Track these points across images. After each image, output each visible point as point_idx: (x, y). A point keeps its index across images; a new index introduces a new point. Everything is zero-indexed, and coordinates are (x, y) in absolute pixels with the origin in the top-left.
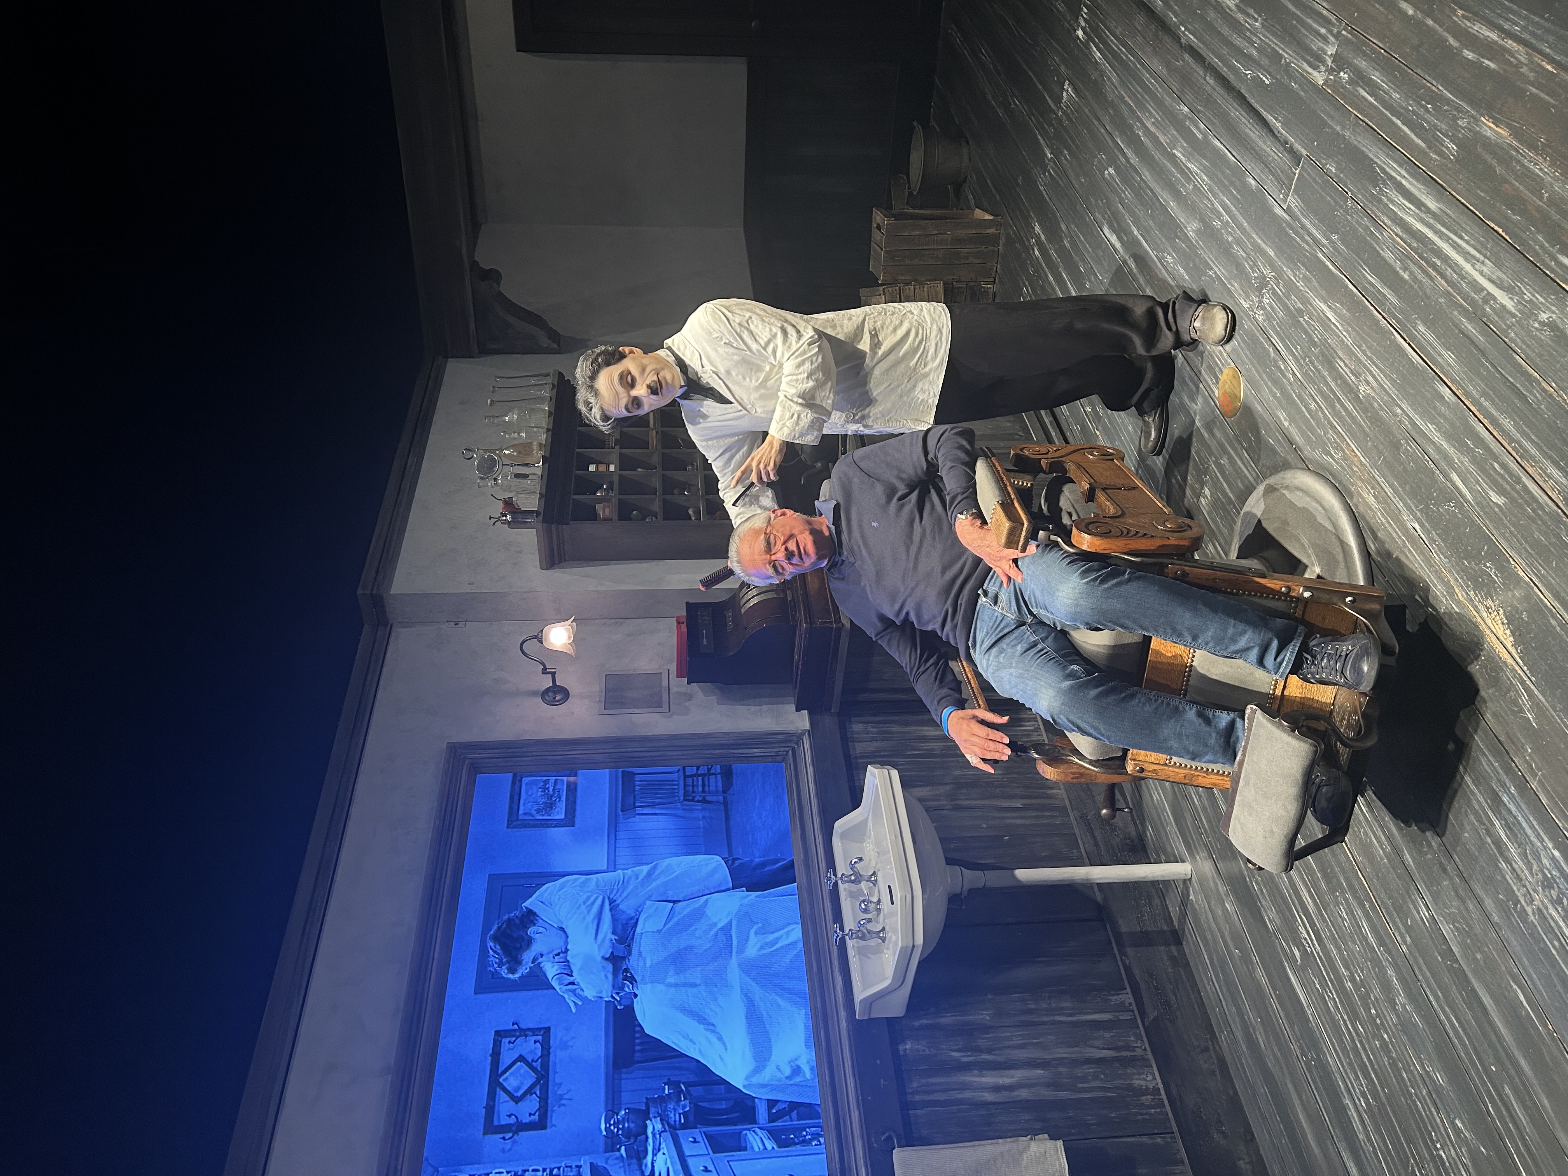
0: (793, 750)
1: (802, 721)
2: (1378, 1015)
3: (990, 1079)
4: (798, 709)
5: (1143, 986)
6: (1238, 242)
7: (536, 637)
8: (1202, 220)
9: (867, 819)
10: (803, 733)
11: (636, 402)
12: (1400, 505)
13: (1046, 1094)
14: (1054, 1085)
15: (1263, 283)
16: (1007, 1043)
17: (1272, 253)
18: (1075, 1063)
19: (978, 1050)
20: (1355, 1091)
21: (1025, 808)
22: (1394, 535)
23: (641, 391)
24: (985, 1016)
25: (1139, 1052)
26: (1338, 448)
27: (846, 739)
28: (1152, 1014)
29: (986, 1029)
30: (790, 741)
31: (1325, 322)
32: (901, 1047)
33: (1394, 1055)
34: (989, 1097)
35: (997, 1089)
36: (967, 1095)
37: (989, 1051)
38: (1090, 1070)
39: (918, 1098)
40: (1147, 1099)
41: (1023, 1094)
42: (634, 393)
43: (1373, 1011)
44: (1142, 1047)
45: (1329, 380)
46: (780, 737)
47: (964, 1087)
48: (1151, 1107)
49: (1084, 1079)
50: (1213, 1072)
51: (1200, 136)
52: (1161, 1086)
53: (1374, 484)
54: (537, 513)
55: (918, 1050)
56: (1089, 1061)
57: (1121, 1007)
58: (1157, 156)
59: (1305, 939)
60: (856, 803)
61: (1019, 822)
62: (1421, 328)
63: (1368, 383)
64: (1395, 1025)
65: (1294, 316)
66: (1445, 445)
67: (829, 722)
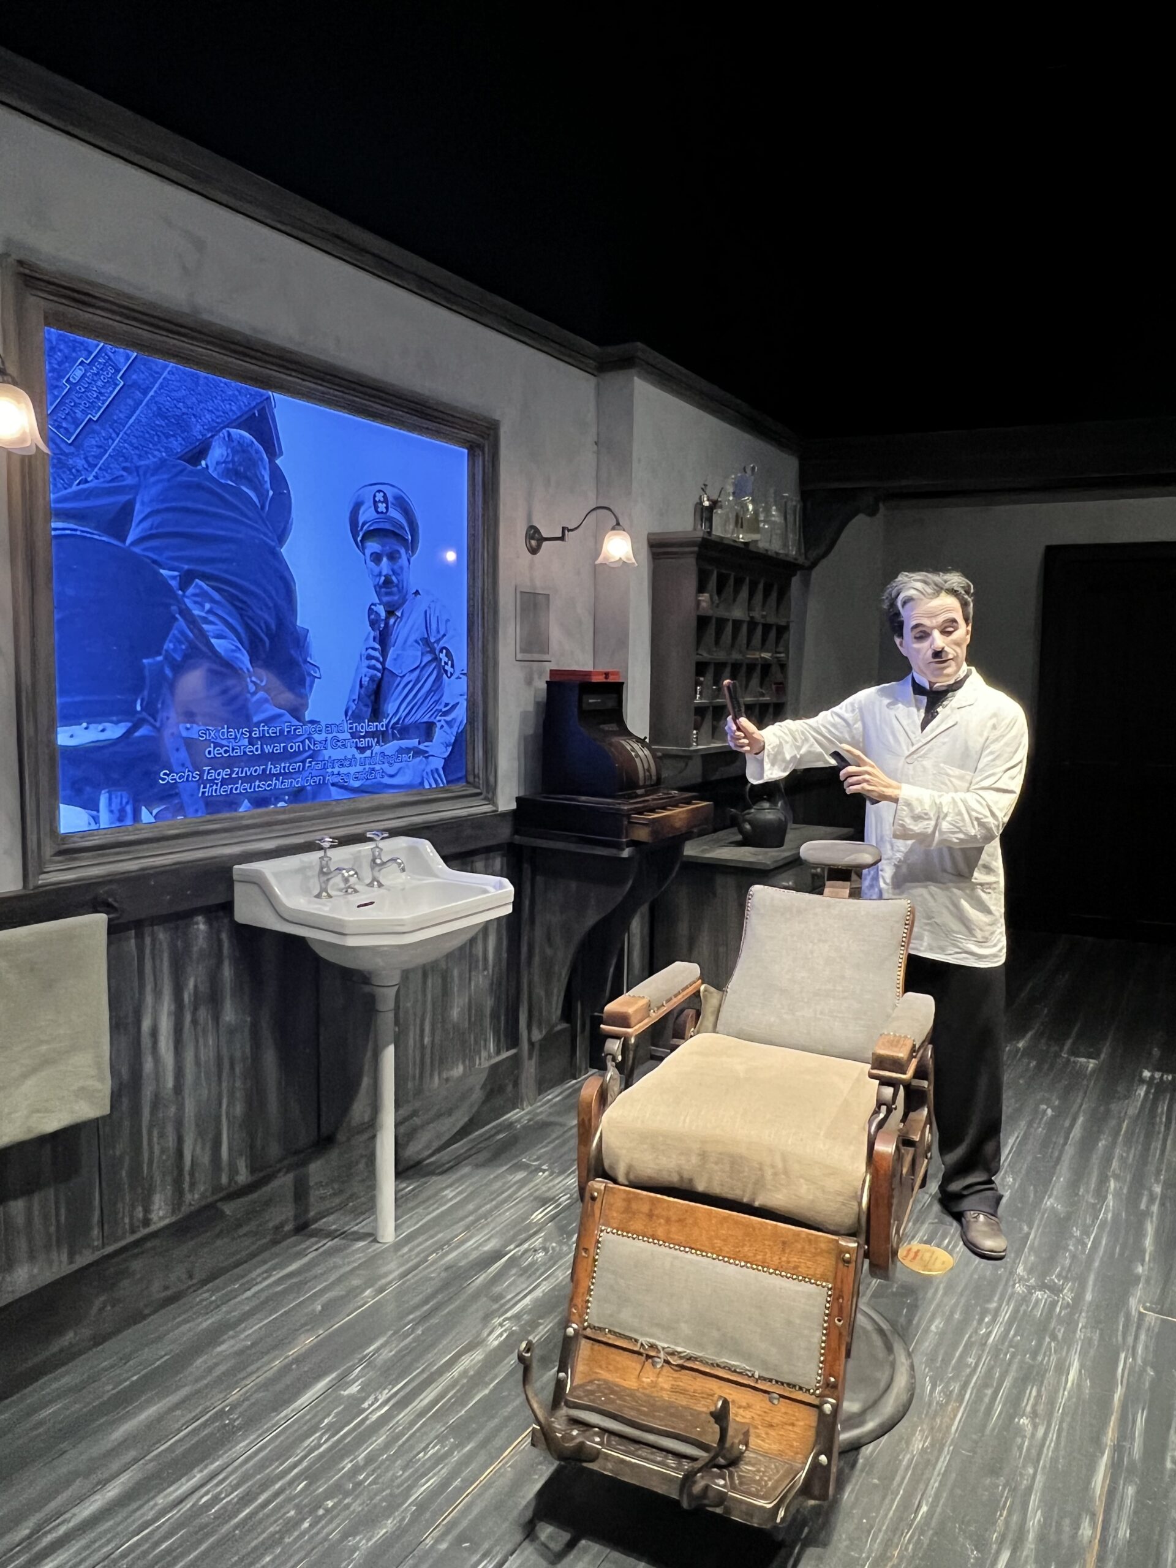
0: (481, 794)
1: (506, 803)
2: (328, 1511)
3: (165, 1025)
4: (518, 799)
5: (254, 1196)
6: (1074, 1257)
7: (617, 523)
8: (1068, 1217)
9: (436, 876)
10: (494, 804)
11: (923, 635)
12: (935, 1484)
13: (147, 1092)
14: (157, 1102)
15: (1056, 1290)
16: (201, 1041)
17: (1089, 1297)
18: (179, 1124)
19: (195, 1009)
21: (423, 1047)
22: (898, 1478)
23: (937, 641)
24: (229, 1015)
25: (188, 1197)
26: (948, 1395)
27: (488, 850)
28: (228, 1209)
29: (216, 1018)
30: (488, 792)
31: (1062, 1369)
32: (200, 919)
33: (287, 1540)
34: (146, 1024)
35: (154, 1033)
36: (149, 999)
37: (194, 1022)
38: (171, 1142)
39: (148, 941)
40: (139, 1213)
41: (148, 1065)
42: (936, 634)
43: (330, 1504)
44: (193, 1198)
45: (1009, 1378)
46: (492, 779)
47: (158, 993)
48: (131, 1217)
49: (162, 1135)
50: (166, 1288)
51: (1143, 1206)
52: (153, 1228)
53: (938, 1446)
54: (710, 533)
55: (197, 937)
56: (180, 1140)
57: (233, 1171)
58: (1095, 1159)
59: (376, 1400)
60: (447, 862)
61: (411, 1042)
62: (1131, 1491)
63: (1035, 1427)
64: (326, 1539)
65: (1042, 1328)
66: (1031, 1536)
67: (504, 833)
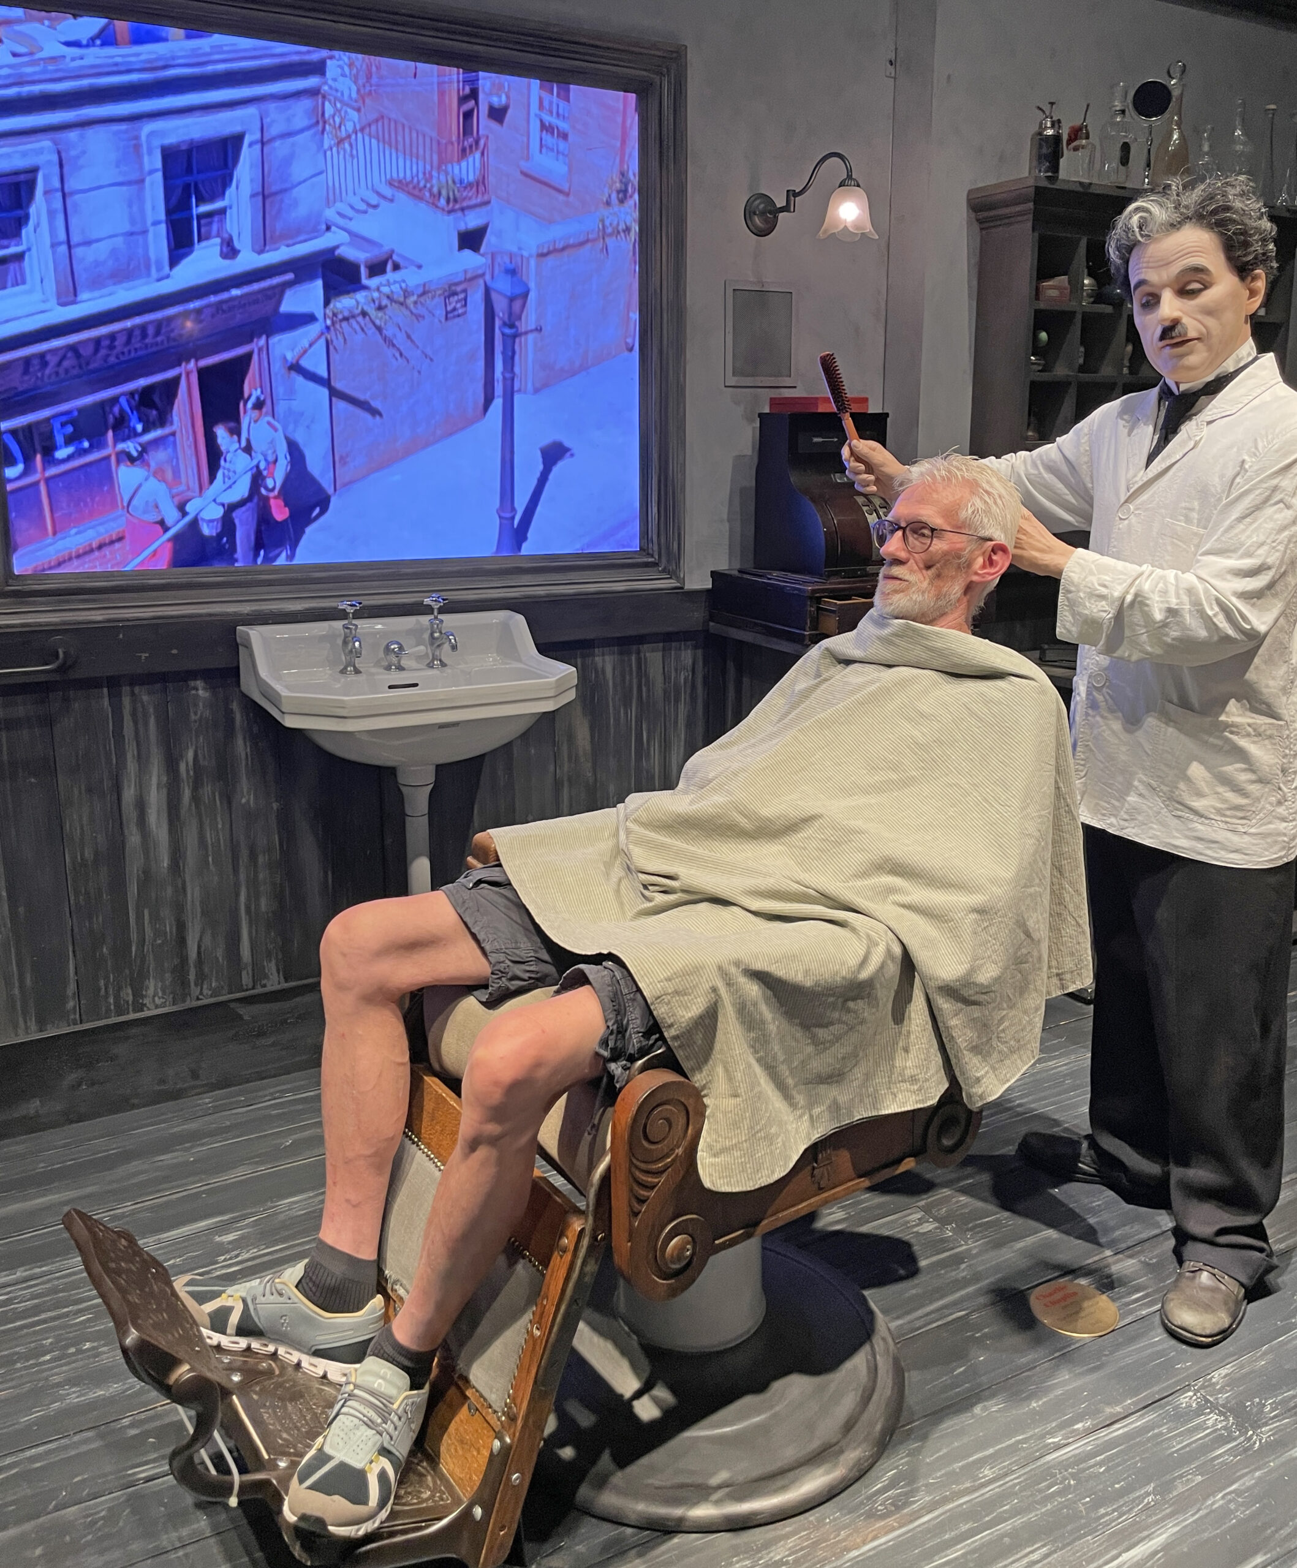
0: (655, 564)
1: (698, 581)
2: (80, 1351)
3: (155, 798)
4: (715, 575)
5: (286, 1005)
7: (850, 176)
9: (519, 660)
10: (679, 579)
11: (1152, 301)
13: (134, 867)
14: (147, 878)
16: (207, 822)
18: (179, 908)
19: (197, 785)
20: (21, 1289)
23: (1170, 306)
24: (246, 797)
25: (195, 991)
26: (897, 1507)
27: (669, 639)
28: (246, 1012)
29: (228, 799)
30: (668, 560)
32: (199, 683)
33: (19, 1365)
34: (129, 794)
35: (141, 805)
36: (132, 766)
37: (196, 798)
38: (169, 927)
39: (126, 701)
40: (128, 994)
41: (134, 839)
42: (1169, 295)
43: (88, 1345)
44: (203, 995)
45: (1018, 1521)
46: (675, 546)
47: (142, 760)
48: (117, 997)
49: (156, 917)
50: (162, 1081)
52: (146, 1013)
54: (1053, 179)
55: (196, 705)
56: (181, 927)
57: (259, 975)
59: (237, 1256)
60: (545, 649)
64: (46, 1379)
67: (693, 617)
